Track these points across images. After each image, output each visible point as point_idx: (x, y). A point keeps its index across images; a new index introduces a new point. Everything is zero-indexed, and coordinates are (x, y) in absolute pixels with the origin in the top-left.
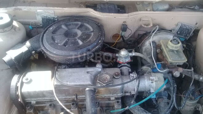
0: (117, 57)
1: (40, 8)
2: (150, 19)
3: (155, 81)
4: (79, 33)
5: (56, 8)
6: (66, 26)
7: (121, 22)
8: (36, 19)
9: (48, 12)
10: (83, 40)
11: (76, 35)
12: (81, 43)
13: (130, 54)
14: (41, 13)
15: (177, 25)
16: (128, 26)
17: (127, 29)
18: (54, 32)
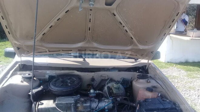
0: (88, 94)
1: (48, 71)
2: (106, 76)
3: (107, 102)
4: (69, 81)
5: (57, 71)
6: (62, 78)
7: (91, 77)
8: (45, 77)
9: (52, 73)
10: (71, 84)
11: (67, 82)
12: (70, 85)
13: (96, 92)
14: (49, 73)
15: (121, 79)
16: (95, 79)
17: (95, 81)
18: (56, 81)
